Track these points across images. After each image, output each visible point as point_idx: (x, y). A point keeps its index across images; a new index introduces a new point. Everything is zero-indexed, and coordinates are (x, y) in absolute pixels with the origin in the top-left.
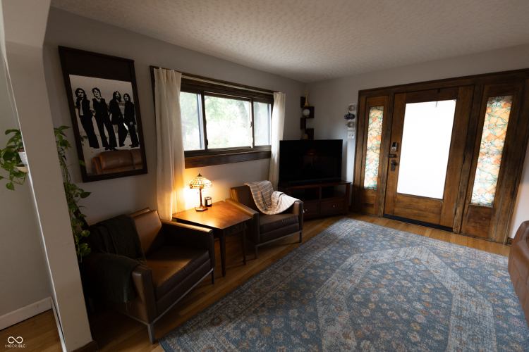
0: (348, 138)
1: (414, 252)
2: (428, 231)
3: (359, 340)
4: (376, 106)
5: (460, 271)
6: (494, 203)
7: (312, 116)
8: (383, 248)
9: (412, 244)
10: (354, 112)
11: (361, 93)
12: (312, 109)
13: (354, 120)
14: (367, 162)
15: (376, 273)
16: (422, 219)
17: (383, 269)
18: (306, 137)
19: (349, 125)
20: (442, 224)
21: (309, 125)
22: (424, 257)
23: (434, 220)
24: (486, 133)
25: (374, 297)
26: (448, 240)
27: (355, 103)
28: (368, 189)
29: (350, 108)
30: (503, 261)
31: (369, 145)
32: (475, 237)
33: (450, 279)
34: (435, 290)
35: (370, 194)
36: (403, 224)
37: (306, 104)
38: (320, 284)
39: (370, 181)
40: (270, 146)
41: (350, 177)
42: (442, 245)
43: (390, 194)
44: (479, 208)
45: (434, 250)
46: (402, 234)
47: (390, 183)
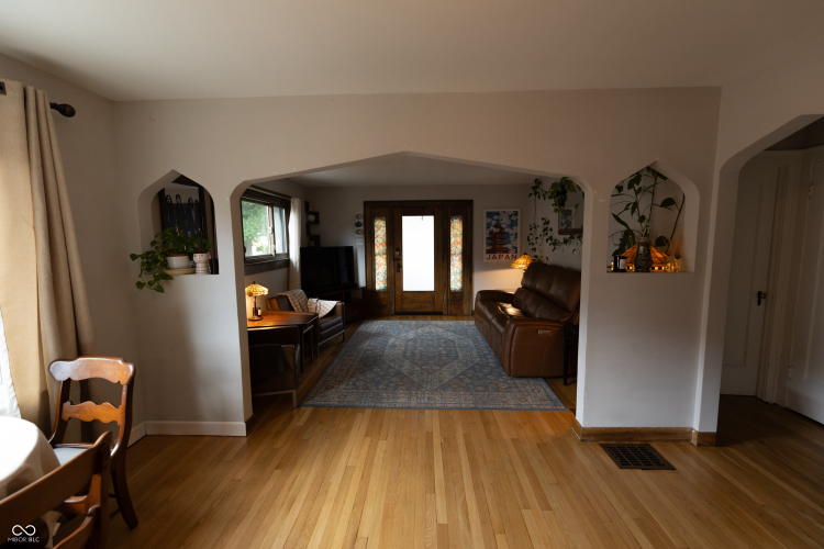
0: (358, 245)
1: (427, 329)
2: (429, 317)
3: (421, 367)
4: (380, 216)
5: (454, 332)
6: (462, 288)
7: (317, 221)
8: (407, 331)
9: (422, 326)
10: (362, 221)
11: (366, 204)
12: (316, 214)
13: (362, 228)
14: (377, 266)
15: (411, 343)
16: (423, 310)
17: (414, 340)
18: (313, 244)
19: (357, 232)
20: (437, 310)
21: (314, 231)
22: (433, 330)
23: (430, 309)
24: (452, 240)
25: (417, 352)
26: (442, 320)
27: (362, 213)
28: (379, 291)
29: (357, 216)
30: (472, 323)
31: (377, 250)
32: (456, 315)
33: (451, 336)
34: (445, 342)
35: (382, 296)
36: (411, 317)
37: (311, 209)
38: (381, 356)
39: (380, 284)
40: (288, 254)
41: (362, 282)
42: (440, 323)
43: (398, 294)
44: (455, 293)
45: (437, 326)
46: (414, 322)
47: (397, 284)
